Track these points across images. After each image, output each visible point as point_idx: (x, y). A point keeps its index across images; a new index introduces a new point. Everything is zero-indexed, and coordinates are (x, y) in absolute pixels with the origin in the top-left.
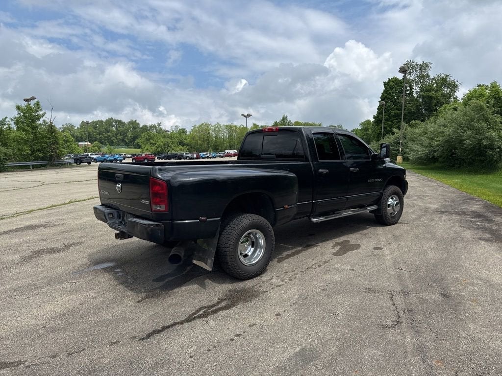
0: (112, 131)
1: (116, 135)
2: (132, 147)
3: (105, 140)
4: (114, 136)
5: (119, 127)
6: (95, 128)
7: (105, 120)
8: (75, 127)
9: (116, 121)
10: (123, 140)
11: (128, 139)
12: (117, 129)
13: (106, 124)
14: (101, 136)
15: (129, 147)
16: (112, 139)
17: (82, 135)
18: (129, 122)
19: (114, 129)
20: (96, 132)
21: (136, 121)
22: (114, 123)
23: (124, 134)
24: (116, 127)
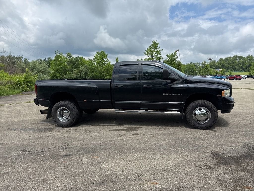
0: (236, 62)
1: (238, 64)
2: (247, 71)
3: (231, 68)
4: (236, 65)
5: (240, 60)
6: (226, 61)
7: (233, 56)
8: (216, 61)
9: (239, 57)
10: (242, 67)
11: (245, 67)
12: (239, 61)
13: (233, 59)
14: (229, 65)
15: (245, 71)
16: (235, 67)
17: (219, 65)
18: (247, 57)
19: (237, 61)
20: (226, 64)
21: (252, 56)
22: (238, 58)
23: (243, 64)
24: (239, 60)
